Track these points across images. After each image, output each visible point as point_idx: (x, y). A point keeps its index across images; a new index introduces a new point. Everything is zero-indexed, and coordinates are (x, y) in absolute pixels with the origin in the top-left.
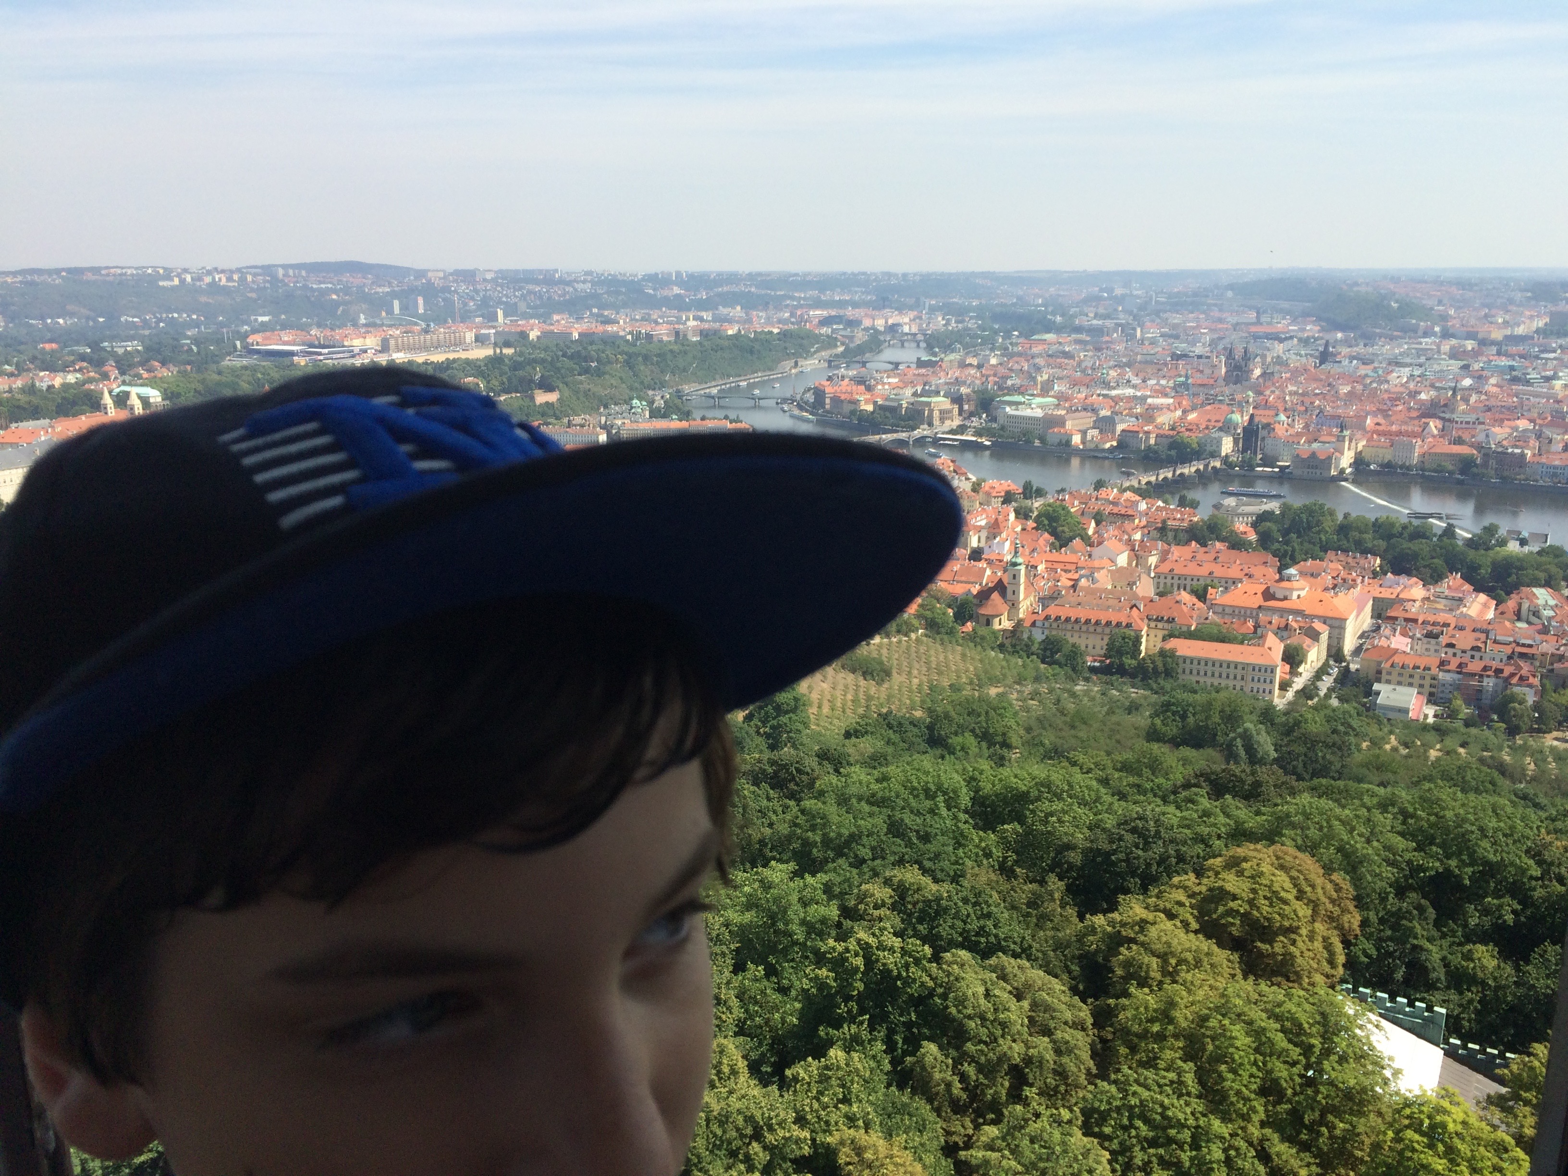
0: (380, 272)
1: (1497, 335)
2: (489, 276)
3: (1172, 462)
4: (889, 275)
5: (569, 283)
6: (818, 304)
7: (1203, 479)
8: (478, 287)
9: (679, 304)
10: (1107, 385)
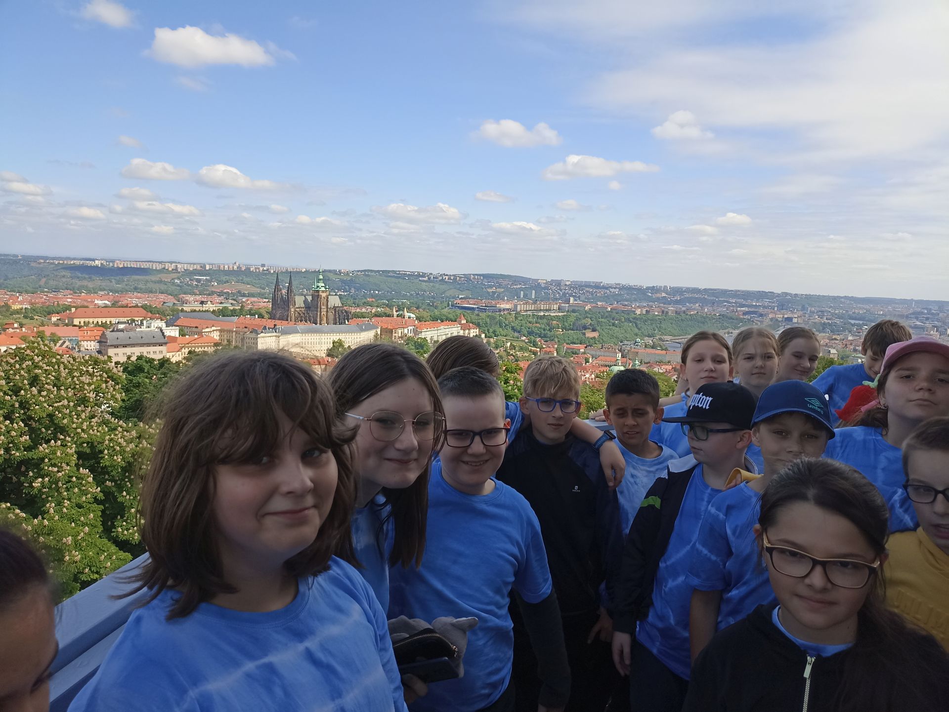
0: (516, 280)
2: (568, 283)
4: (786, 294)
5: (607, 288)
8: (562, 288)
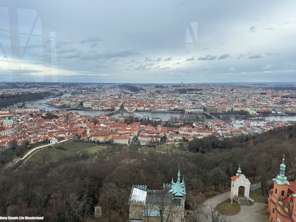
1: (152, 92)
3: (112, 111)
4: (64, 83)
6: (51, 88)
7: (116, 113)
9: (23, 87)
10: (101, 100)
